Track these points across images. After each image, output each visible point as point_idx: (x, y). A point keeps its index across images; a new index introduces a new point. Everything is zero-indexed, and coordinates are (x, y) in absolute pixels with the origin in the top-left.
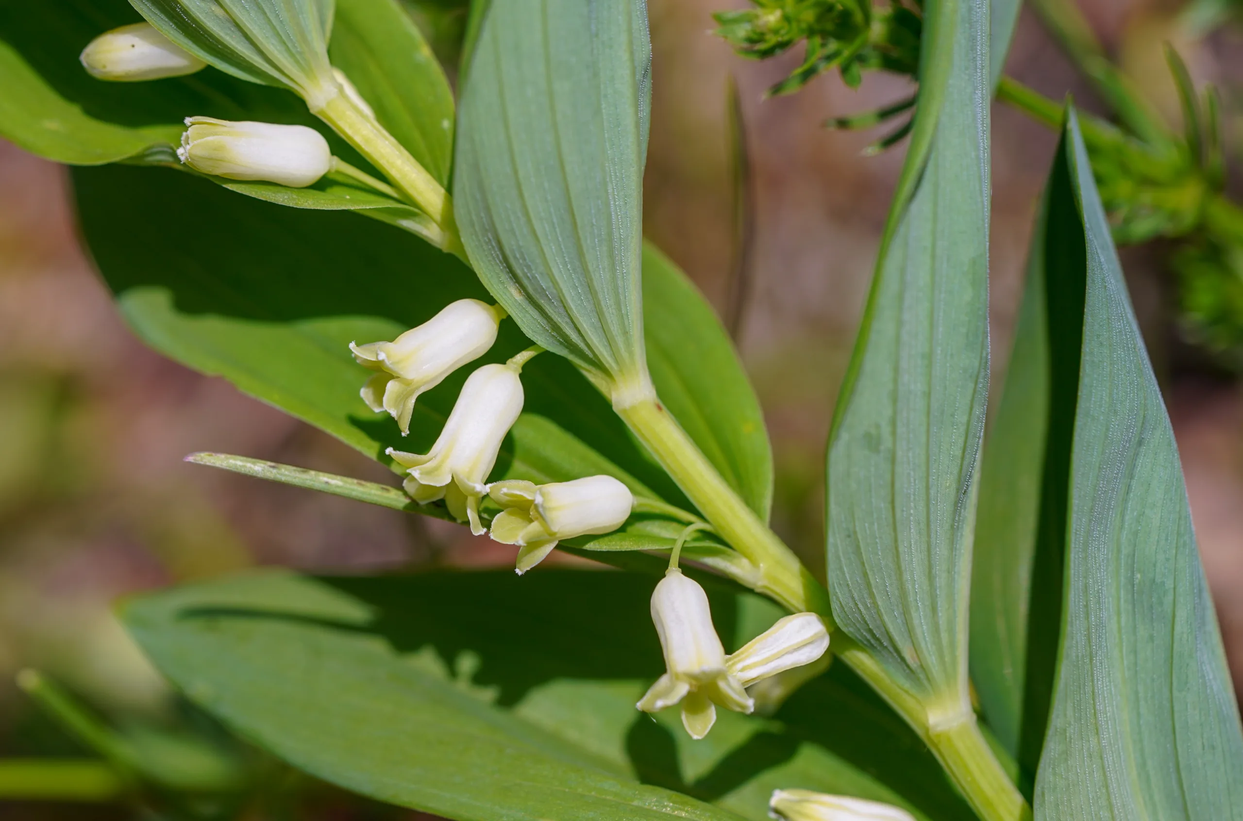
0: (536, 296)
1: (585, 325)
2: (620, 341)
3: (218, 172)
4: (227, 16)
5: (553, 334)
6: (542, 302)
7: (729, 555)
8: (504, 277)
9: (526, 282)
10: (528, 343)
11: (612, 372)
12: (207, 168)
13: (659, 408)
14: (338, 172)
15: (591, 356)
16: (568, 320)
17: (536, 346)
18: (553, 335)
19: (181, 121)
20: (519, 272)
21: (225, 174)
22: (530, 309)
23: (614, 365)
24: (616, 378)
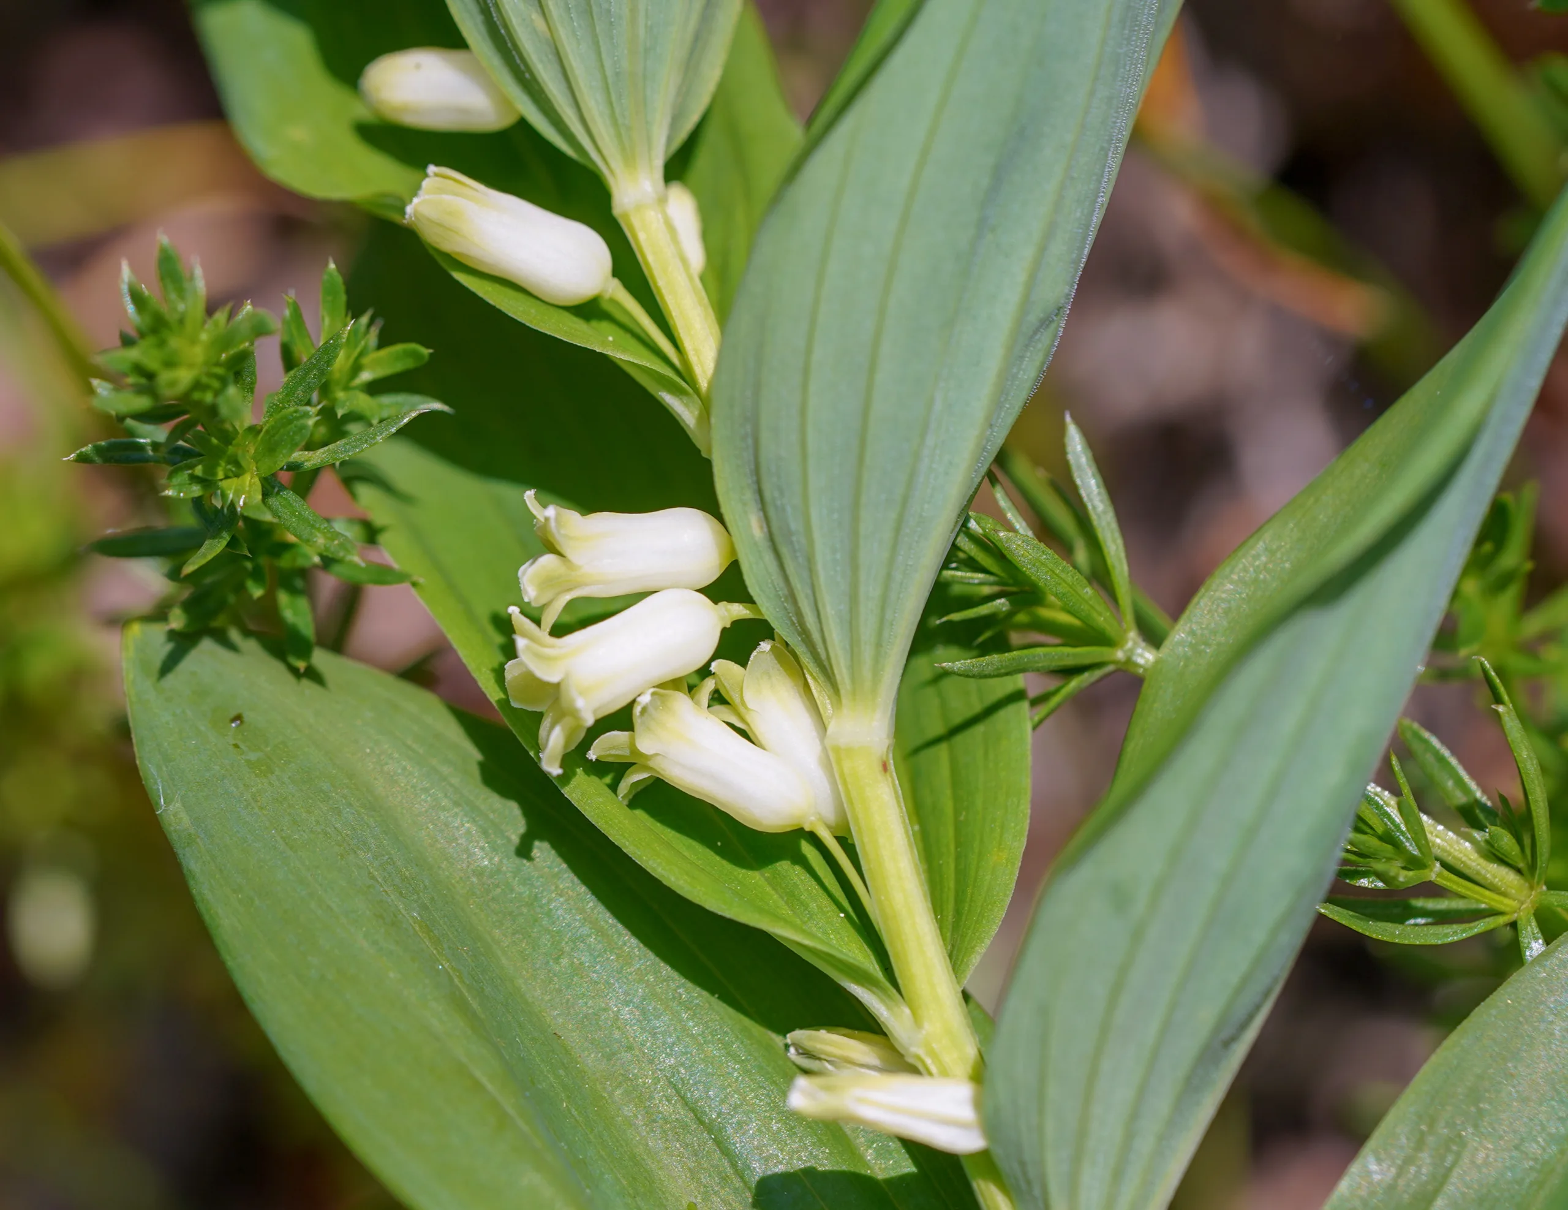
0: (778, 539)
1: (831, 610)
2: (867, 653)
3: (446, 246)
4: (548, 35)
5: (786, 604)
6: (784, 550)
7: (889, 997)
8: (749, 495)
9: (772, 513)
10: (745, 598)
11: (840, 687)
12: (432, 236)
13: (885, 767)
14: (613, 301)
15: (823, 656)
16: (809, 592)
17: (754, 605)
18: (785, 608)
19: (424, 167)
20: (767, 495)
21: (458, 254)
22: (769, 558)
23: (847, 681)
24: (844, 701)
